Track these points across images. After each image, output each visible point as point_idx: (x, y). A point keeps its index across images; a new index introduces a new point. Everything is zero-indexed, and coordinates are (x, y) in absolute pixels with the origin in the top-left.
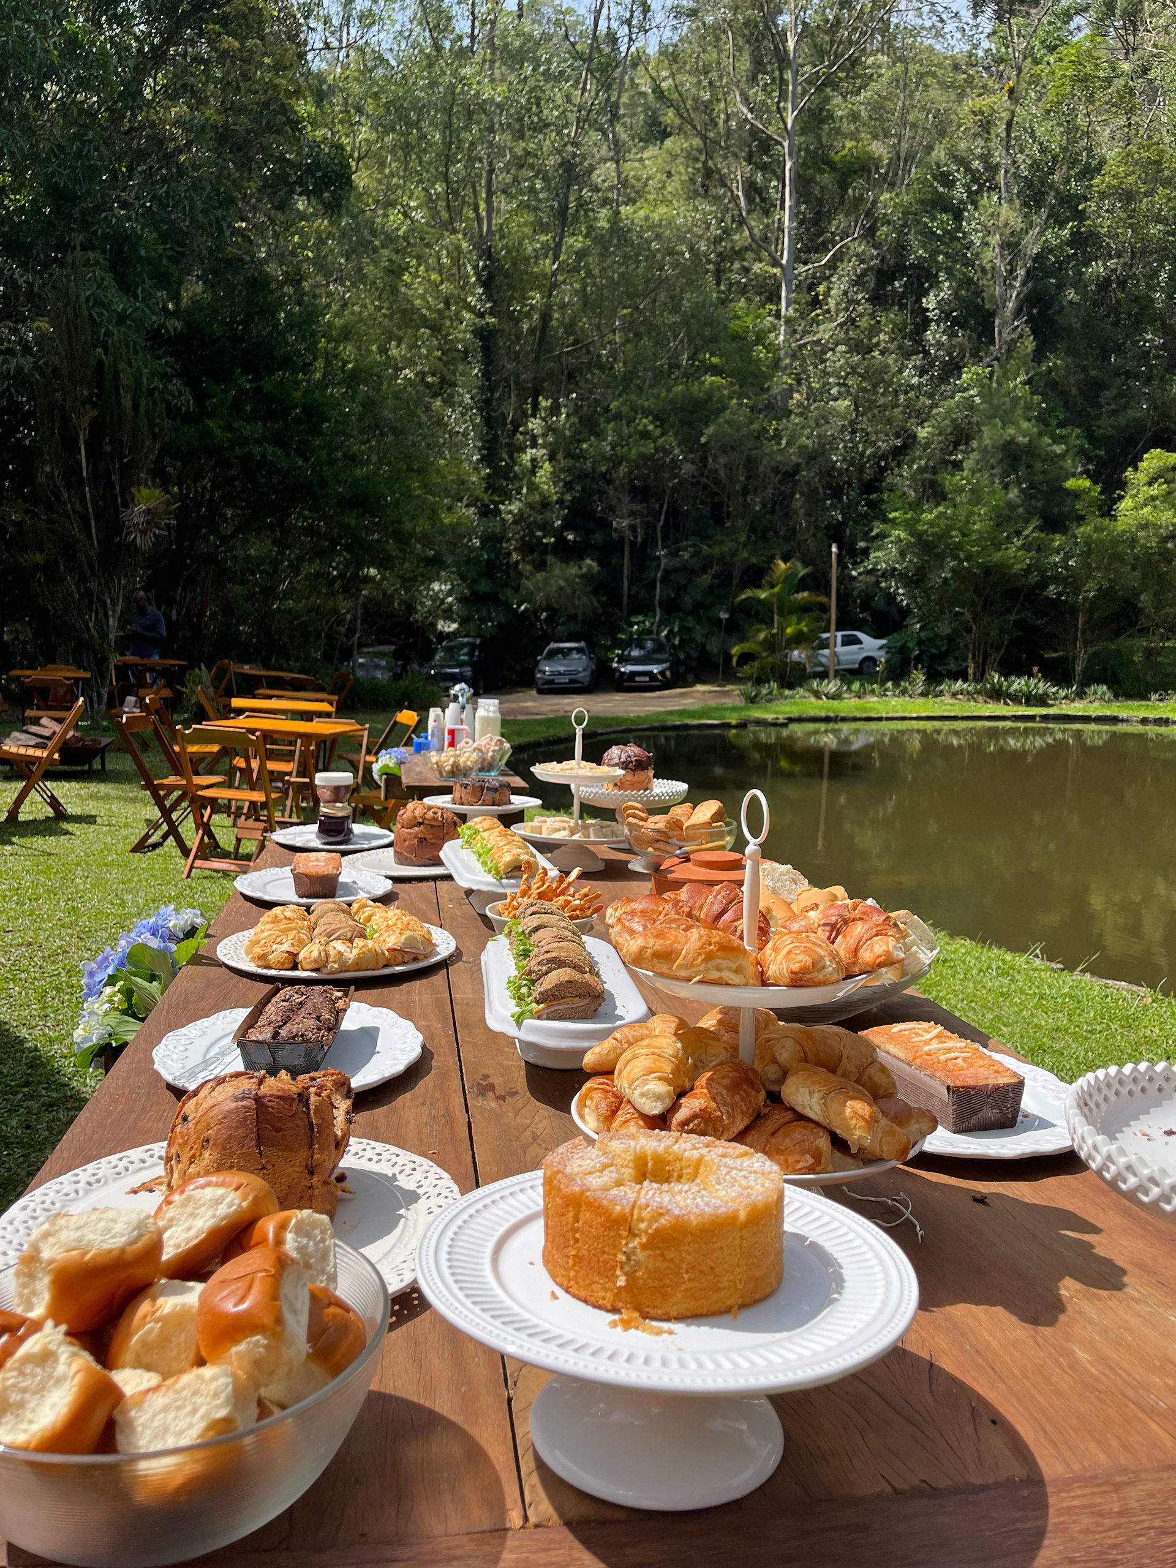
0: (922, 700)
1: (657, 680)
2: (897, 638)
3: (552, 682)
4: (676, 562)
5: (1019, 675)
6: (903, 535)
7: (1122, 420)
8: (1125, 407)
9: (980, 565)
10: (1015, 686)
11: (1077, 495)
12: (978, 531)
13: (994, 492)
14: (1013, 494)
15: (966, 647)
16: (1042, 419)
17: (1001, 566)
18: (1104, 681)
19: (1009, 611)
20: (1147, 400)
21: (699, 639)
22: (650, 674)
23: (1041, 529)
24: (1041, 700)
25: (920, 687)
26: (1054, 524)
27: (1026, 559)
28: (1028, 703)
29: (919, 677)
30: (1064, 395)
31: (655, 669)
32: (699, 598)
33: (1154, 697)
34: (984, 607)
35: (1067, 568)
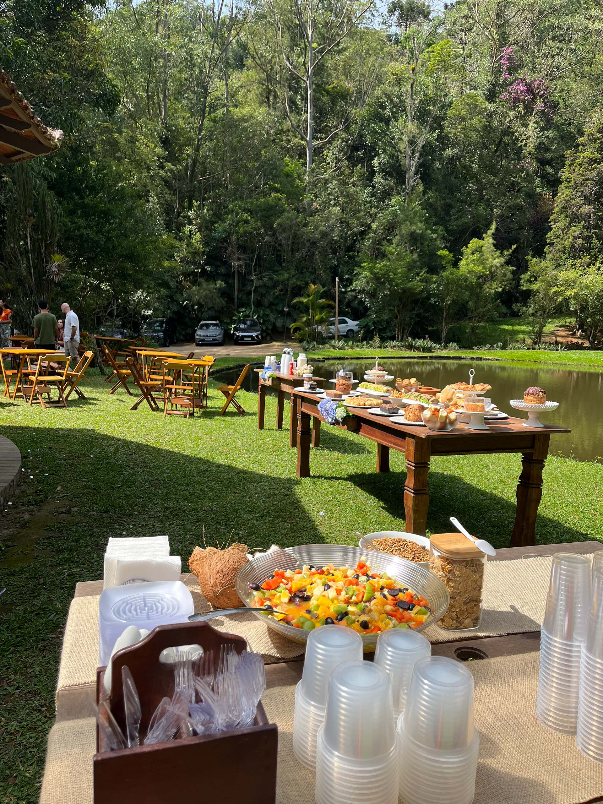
0: (378, 350)
1: (255, 340)
2: (364, 321)
3: (204, 340)
4: (260, 283)
5: (420, 338)
6: (368, 274)
7: (460, 222)
8: (461, 217)
9: (402, 289)
10: (418, 343)
11: (442, 257)
12: (400, 273)
13: (407, 255)
14: (415, 256)
15: (395, 325)
16: (426, 221)
17: (410, 289)
18: (454, 341)
19: (414, 309)
20: (470, 214)
21: (272, 320)
22: (251, 337)
23: (427, 272)
24: (429, 350)
25: (378, 344)
26: (433, 270)
27: (422, 286)
28: (424, 351)
29: (377, 339)
30: (435, 209)
31: (254, 334)
32: (272, 300)
33: (476, 348)
34: (403, 307)
35: (438, 290)
